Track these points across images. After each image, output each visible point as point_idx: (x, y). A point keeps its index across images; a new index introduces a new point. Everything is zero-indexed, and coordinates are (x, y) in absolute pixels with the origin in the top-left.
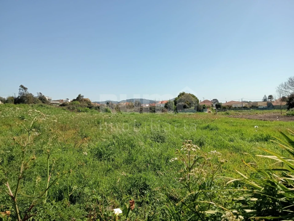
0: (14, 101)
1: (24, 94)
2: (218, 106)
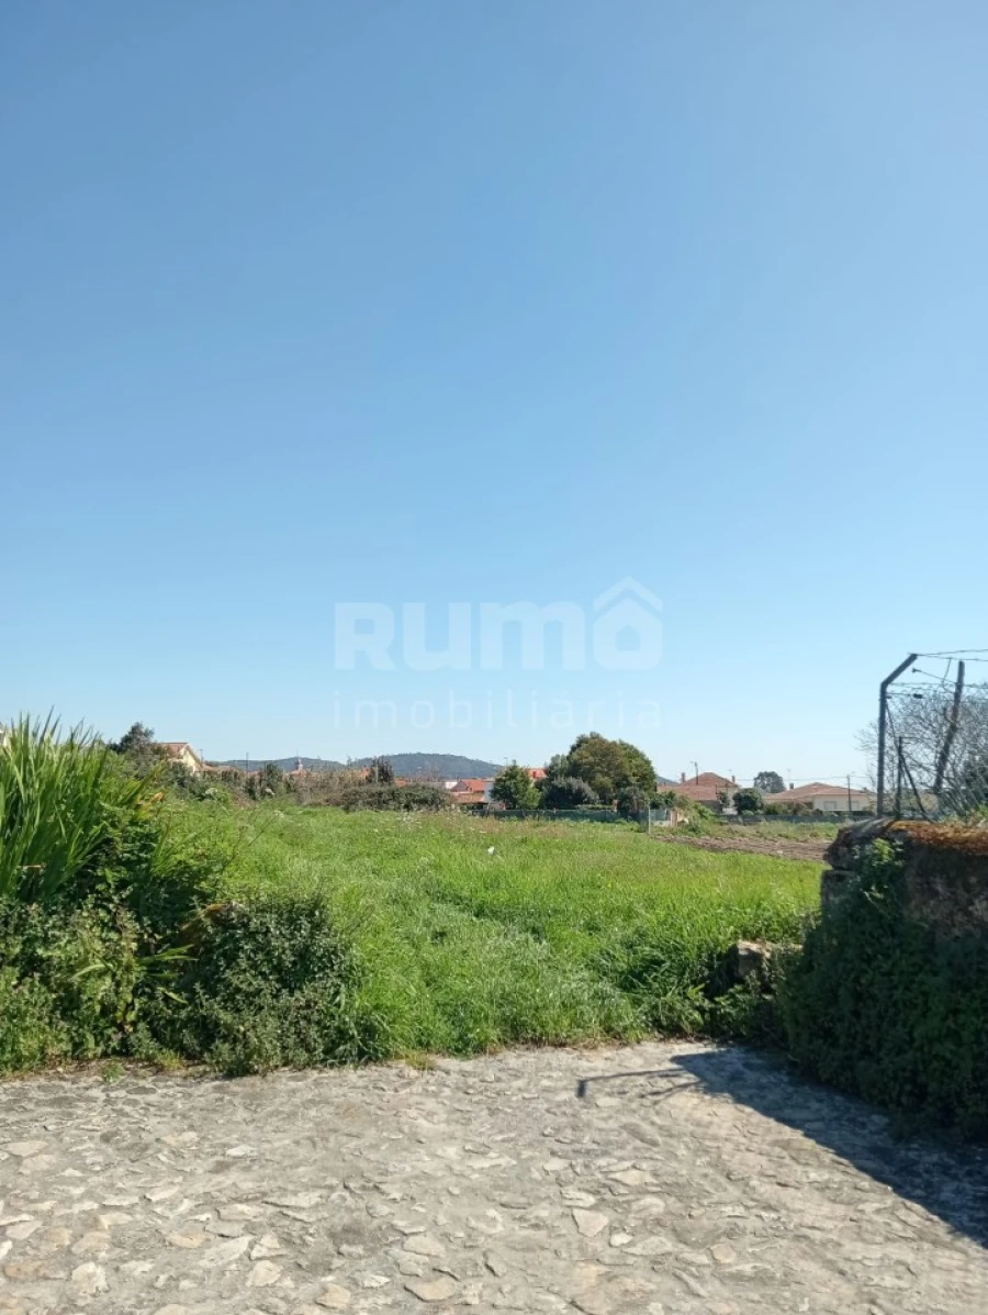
2: (746, 802)
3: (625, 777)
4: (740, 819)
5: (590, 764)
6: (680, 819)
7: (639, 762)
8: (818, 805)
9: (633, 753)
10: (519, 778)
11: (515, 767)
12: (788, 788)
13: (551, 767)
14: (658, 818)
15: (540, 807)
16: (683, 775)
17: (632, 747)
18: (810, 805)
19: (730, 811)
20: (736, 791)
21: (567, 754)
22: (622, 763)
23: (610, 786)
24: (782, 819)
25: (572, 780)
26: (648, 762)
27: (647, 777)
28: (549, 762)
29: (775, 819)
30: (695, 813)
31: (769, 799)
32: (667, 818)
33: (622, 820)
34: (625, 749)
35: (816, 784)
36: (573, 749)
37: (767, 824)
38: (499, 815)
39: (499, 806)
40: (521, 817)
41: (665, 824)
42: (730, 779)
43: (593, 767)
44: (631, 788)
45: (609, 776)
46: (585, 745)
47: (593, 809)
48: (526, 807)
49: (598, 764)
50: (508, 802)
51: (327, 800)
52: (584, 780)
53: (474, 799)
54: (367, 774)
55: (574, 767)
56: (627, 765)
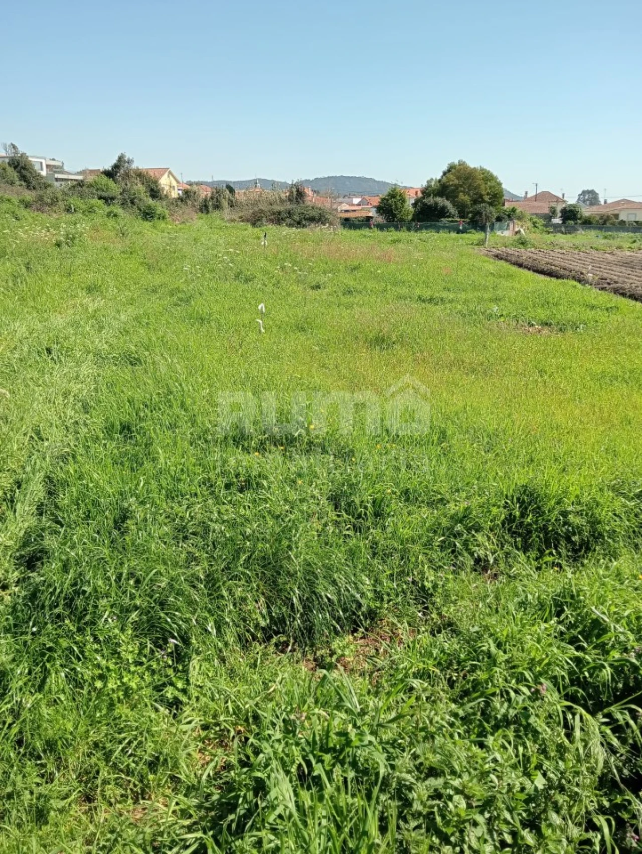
2: (570, 215)
3: (481, 196)
4: (563, 229)
5: (455, 185)
6: (517, 229)
7: (493, 183)
8: (623, 217)
9: (488, 177)
10: (398, 198)
11: (395, 189)
12: (602, 202)
13: (426, 189)
14: (500, 229)
15: (413, 220)
16: (526, 193)
17: (489, 172)
18: (617, 216)
19: (557, 221)
20: (564, 206)
21: (439, 177)
22: (479, 185)
23: (469, 202)
24: (595, 228)
25: (438, 199)
26: (500, 184)
27: (497, 196)
28: (425, 184)
29: (589, 228)
30: (530, 224)
31: (586, 211)
32: (508, 229)
33: (473, 231)
34: (483, 174)
35: (624, 200)
36: (445, 174)
37: (583, 232)
38: (381, 227)
39: (381, 220)
40: (397, 228)
41: (506, 233)
42: (561, 196)
43: (457, 188)
44: (483, 204)
45: (469, 195)
46: (453, 171)
47: (452, 221)
48: (402, 220)
49: (461, 186)
50: (389, 216)
51: (241, 217)
52: (447, 199)
53: (364, 214)
54: (288, 194)
55: (443, 189)
56: (483, 187)
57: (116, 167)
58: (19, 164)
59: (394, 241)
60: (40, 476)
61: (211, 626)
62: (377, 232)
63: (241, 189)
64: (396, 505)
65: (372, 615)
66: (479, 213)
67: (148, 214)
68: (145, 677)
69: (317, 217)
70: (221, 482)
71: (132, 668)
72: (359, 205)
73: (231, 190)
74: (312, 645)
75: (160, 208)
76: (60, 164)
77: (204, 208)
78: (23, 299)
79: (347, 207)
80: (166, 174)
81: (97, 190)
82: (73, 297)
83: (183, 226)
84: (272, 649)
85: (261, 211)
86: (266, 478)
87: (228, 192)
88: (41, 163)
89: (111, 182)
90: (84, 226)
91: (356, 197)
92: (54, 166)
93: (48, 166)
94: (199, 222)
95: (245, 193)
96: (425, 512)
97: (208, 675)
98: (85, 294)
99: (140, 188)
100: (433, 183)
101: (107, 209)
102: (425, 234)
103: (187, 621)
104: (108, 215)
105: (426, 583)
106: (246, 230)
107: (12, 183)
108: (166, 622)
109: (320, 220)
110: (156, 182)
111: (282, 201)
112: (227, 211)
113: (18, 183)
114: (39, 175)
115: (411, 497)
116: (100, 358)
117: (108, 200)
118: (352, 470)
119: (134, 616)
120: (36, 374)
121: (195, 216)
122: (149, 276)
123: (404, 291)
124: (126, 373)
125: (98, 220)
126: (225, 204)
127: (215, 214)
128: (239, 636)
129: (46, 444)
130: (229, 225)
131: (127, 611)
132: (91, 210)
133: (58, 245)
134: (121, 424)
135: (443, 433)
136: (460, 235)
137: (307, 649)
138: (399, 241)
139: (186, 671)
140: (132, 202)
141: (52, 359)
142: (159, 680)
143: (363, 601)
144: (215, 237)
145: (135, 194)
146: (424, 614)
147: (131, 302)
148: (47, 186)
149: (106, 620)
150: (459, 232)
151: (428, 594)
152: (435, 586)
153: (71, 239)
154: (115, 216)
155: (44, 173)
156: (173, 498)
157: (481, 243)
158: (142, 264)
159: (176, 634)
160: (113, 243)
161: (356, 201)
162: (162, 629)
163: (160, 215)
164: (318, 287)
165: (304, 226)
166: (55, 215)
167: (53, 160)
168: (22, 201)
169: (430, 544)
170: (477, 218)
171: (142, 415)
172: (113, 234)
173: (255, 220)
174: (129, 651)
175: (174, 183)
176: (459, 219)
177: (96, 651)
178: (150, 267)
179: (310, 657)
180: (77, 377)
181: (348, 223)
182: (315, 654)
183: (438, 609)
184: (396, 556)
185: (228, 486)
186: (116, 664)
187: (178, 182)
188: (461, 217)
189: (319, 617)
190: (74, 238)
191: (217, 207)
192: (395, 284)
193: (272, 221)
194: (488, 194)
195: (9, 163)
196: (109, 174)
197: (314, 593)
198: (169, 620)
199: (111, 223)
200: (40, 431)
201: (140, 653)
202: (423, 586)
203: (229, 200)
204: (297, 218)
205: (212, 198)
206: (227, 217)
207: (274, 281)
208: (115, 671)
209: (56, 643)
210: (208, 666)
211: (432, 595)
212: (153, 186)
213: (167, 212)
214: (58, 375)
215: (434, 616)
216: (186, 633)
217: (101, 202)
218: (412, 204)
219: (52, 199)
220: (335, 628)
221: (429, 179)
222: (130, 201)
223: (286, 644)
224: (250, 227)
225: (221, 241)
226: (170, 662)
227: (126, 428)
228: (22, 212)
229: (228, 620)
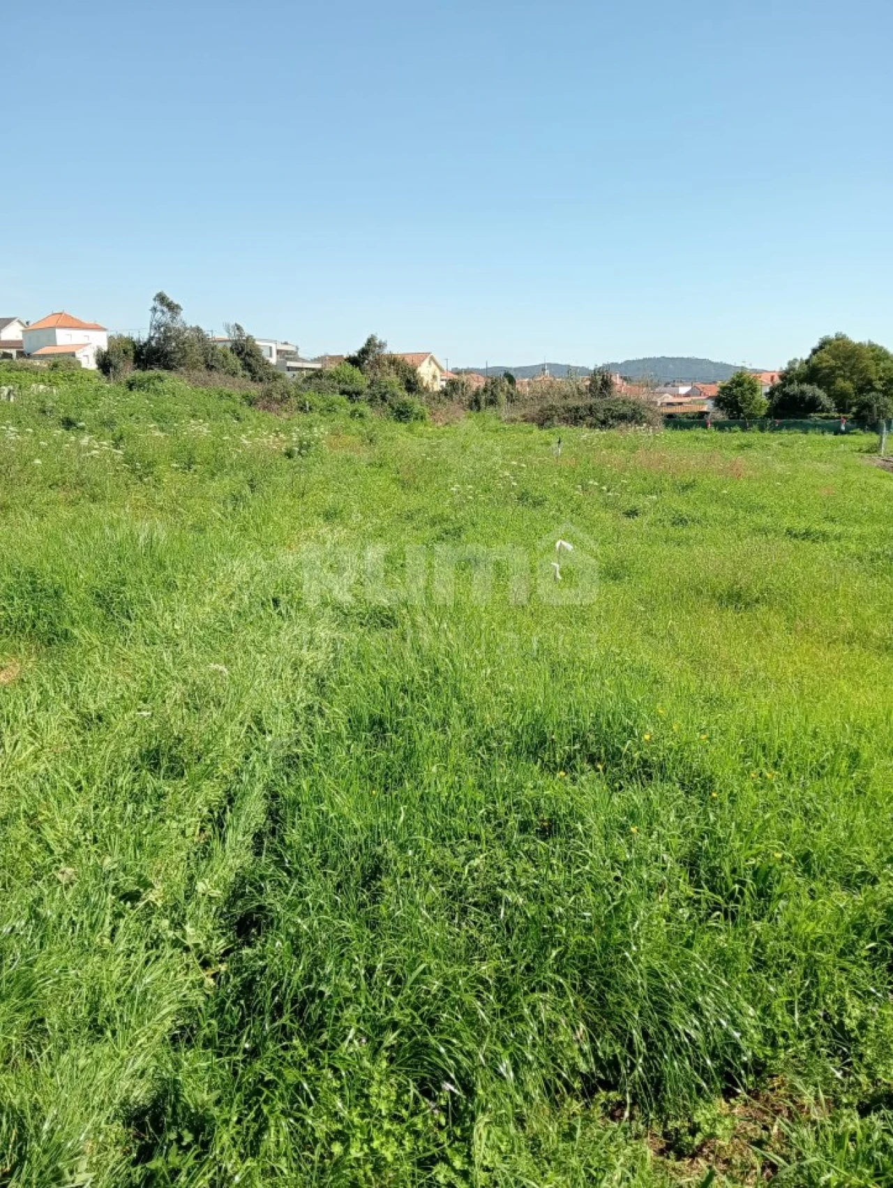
0: (131, 354)
1: (168, 329)
3: (870, 382)
5: (831, 368)
7: (886, 363)
9: (880, 355)
10: (746, 385)
11: (740, 375)
13: (787, 372)
15: (768, 416)
17: (881, 348)
21: (806, 356)
22: (867, 366)
23: (851, 391)
25: (806, 387)
28: (785, 366)
33: (858, 430)
34: (873, 351)
36: (815, 352)
38: (720, 426)
39: (720, 416)
40: (744, 428)
43: (833, 372)
44: (873, 394)
45: (852, 380)
46: (828, 347)
47: (826, 418)
48: (751, 416)
49: (840, 368)
50: (732, 412)
51: (524, 416)
52: (820, 387)
53: (696, 409)
54: (588, 383)
55: (812, 373)
56: (873, 369)
57: (364, 352)
58: (243, 350)
59: (741, 447)
60: (259, 788)
61: (505, 1066)
62: (713, 433)
63: (524, 377)
64: (792, 879)
65: (759, 1068)
66: (866, 406)
67: (402, 413)
68: (405, 1142)
69: (630, 413)
70: (514, 820)
71: (387, 1125)
72: (687, 395)
73: (511, 380)
74: (661, 1110)
75: (419, 406)
76: (293, 349)
77: (475, 404)
78: (244, 529)
79: (671, 399)
80: (427, 360)
81: (339, 382)
82: (307, 525)
83: (447, 428)
84: (597, 1112)
85: (552, 408)
86: (581, 818)
87: (507, 383)
88: (271, 348)
89: (356, 372)
90: (321, 431)
91: (684, 385)
92: (287, 352)
93: (278, 352)
94: (467, 423)
95: (529, 384)
96: (841, 897)
97: (499, 1148)
98: (322, 522)
99: (393, 379)
100: (797, 365)
101: (351, 407)
102: (785, 436)
103: (469, 1055)
104: (352, 414)
105: (847, 1021)
106: (531, 432)
107: (234, 374)
108: (439, 1054)
109: (633, 417)
110: (413, 371)
111: (580, 393)
112: (505, 410)
113: (241, 373)
114: (268, 363)
115: (814, 867)
116: (343, 615)
117: (352, 395)
118: (716, 816)
119: (391, 1038)
120: (257, 635)
121: (462, 414)
122: (404, 497)
123: (765, 520)
124: (376, 639)
125: (339, 422)
126: (502, 397)
127: (489, 412)
128: (546, 1084)
129: (269, 739)
130: (507, 426)
131: (380, 1029)
132: (330, 409)
133: (289, 455)
134: (371, 716)
135: (855, 757)
136: (840, 437)
137: (651, 1116)
138: (749, 446)
139: (466, 1139)
140: (383, 398)
141: (280, 614)
142: (425, 1150)
143: (743, 1044)
144: (490, 443)
145: (386, 387)
146: (845, 1074)
147: (380, 533)
148: (276, 377)
149: (351, 1042)
150: (837, 432)
151: (851, 1040)
152: (862, 1026)
153: (304, 446)
154: (361, 416)
155: (273, 360)
156: (444, 839)
157: (874, 449)
158: (394, 480)
159: (452, 1076)
160: (358, 451)
161: (683, 390)
162: (430, 1064)
163: (417, 414)
164: (632, 513)
165: (611, 426)
166: (285, 415)
167: (286, 343)
168: (245, 397)
169: (852, 952)
170: (865, 413)
171: (400, 705)
172: (357, 440)
173: (543, 420)
174: (382, 1096)
175: (438, 373)
176: (836, 415)
177: (334, 1091)
178: (404, 485)
179: (657, 1129)
180: (311, 641)
181: (672, 421)
182: (665, 1126)
183: (868, 1066)
184: (797, 970)
185: (524, 827)
186: (362, 1116)
187: (441, 370)
188: (839, 411)
189: (674, 1067)
190: (309, 446)
191: (492, 402)
192: (750, 509)
193: (566, 420)
194: (881, 379)
195: (231, 349)
196: (354, 361)
197: (665, 1024)
198: (442, 1050)
199: (355, 425)
200: (261, 720)
201: (398, 1100)
202: (841, 1024)
203: (508, 392)
204: (601, 416)
205: (485, 391)
206: (505, 416)
207: (573, 505)
208: (361, 1128)
209: (279, 1074)
210: (500, 1134)
211: (856, 1040)
212: (410, 377)
213: (427, 410)
214: (287, 636)
215: (863, 1078)
216: (467, 1074)
217: (344, 398)
218: (766, 394)
219: (282, 394)
220: (698, 1086)
221: (791, 359)
222: (380, 397)
223: (621, 1105)
224: (536, 430)
225: (498, 449)
226: (443, 1121)
227: (378, 724)
228: (245, 411)
229: (530, 1058)
